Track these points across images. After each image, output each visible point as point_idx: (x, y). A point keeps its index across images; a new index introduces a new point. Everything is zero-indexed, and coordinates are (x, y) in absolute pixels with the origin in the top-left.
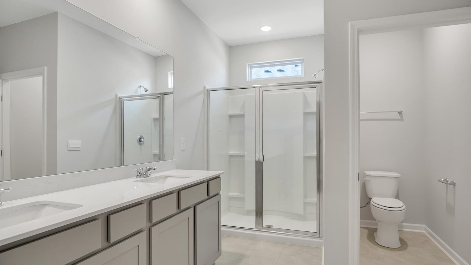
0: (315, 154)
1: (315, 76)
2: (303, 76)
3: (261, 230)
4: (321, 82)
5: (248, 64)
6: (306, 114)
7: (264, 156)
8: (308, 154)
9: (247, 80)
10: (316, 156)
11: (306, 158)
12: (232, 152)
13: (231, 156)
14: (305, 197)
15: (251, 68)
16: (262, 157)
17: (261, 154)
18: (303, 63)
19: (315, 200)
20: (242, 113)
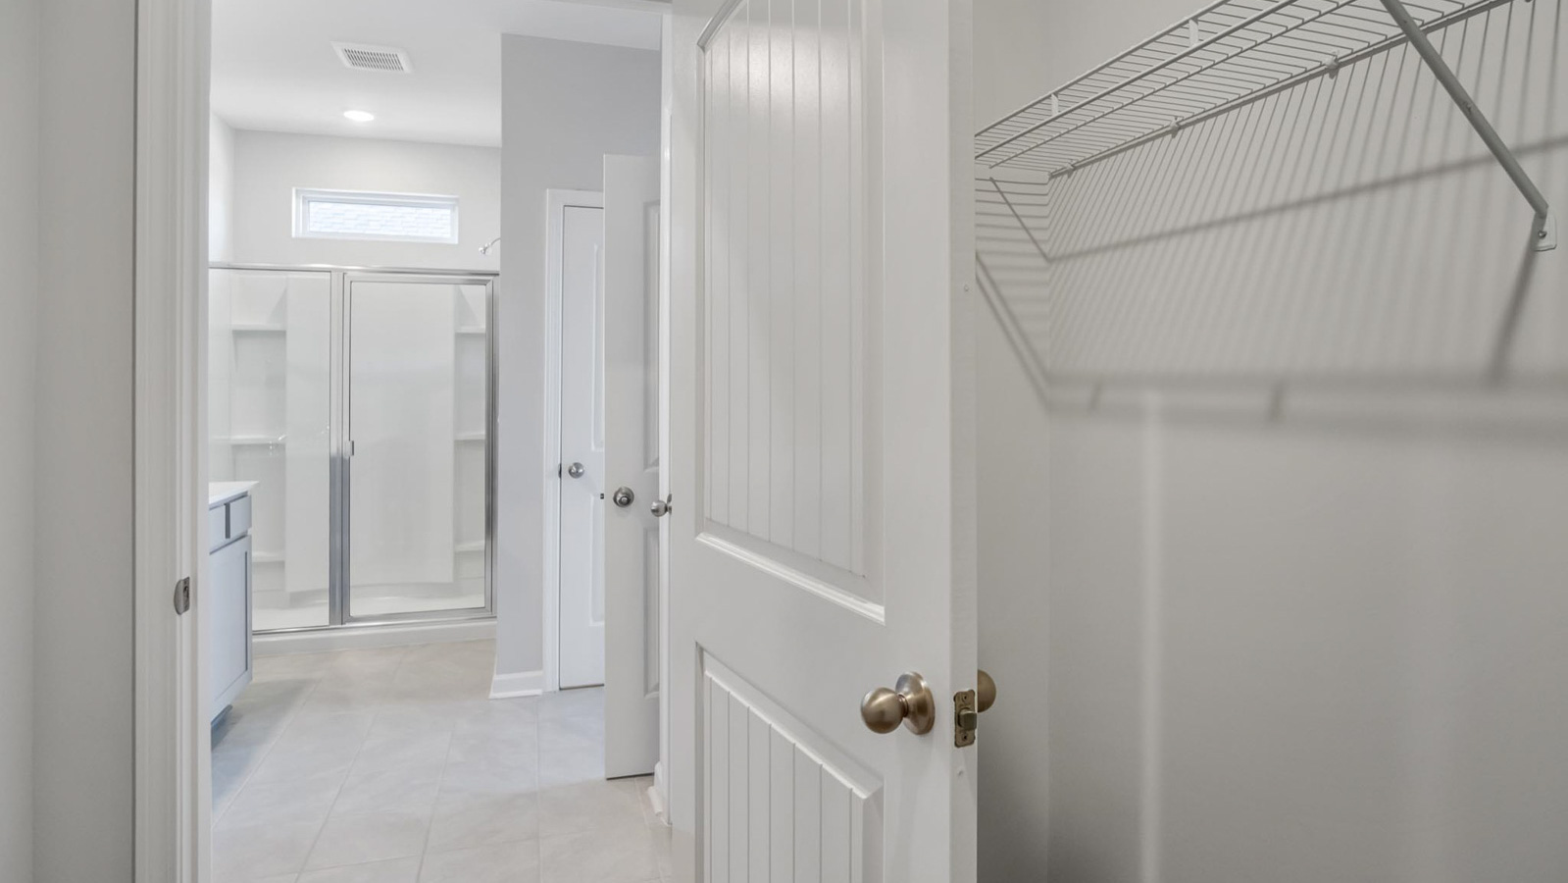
0: (481, 433)
1: (485, 250)
2: (456, 242)
3: (344, 626)
4: (498, 274)
5: (297, 191)
6: (461, 338)
7: (353, 443)
8: (465, 435)
9: (293, 235)
10: (484, 438)
11: (460, 444)
12: (241, 437)
13: (238, 448)
14: (458, 540)
15: (307, 201)
16: (349, 444)
17: (346, 437)
18: (457, 208)
19: (481, 543)
20: (278, 327)
